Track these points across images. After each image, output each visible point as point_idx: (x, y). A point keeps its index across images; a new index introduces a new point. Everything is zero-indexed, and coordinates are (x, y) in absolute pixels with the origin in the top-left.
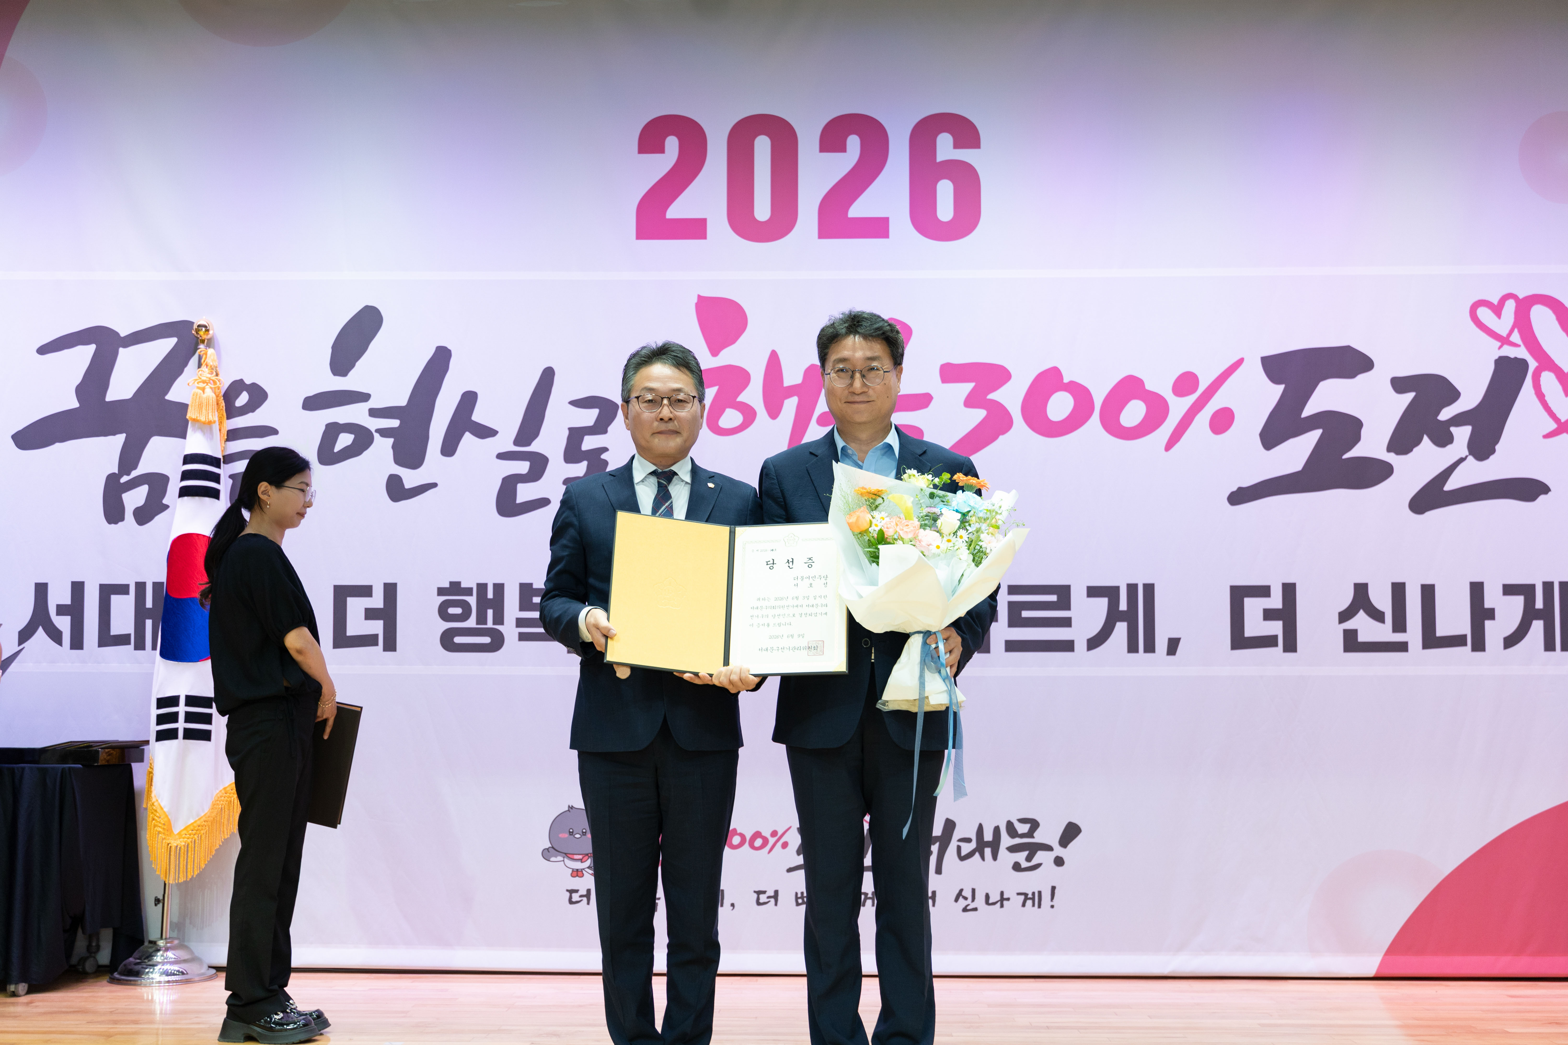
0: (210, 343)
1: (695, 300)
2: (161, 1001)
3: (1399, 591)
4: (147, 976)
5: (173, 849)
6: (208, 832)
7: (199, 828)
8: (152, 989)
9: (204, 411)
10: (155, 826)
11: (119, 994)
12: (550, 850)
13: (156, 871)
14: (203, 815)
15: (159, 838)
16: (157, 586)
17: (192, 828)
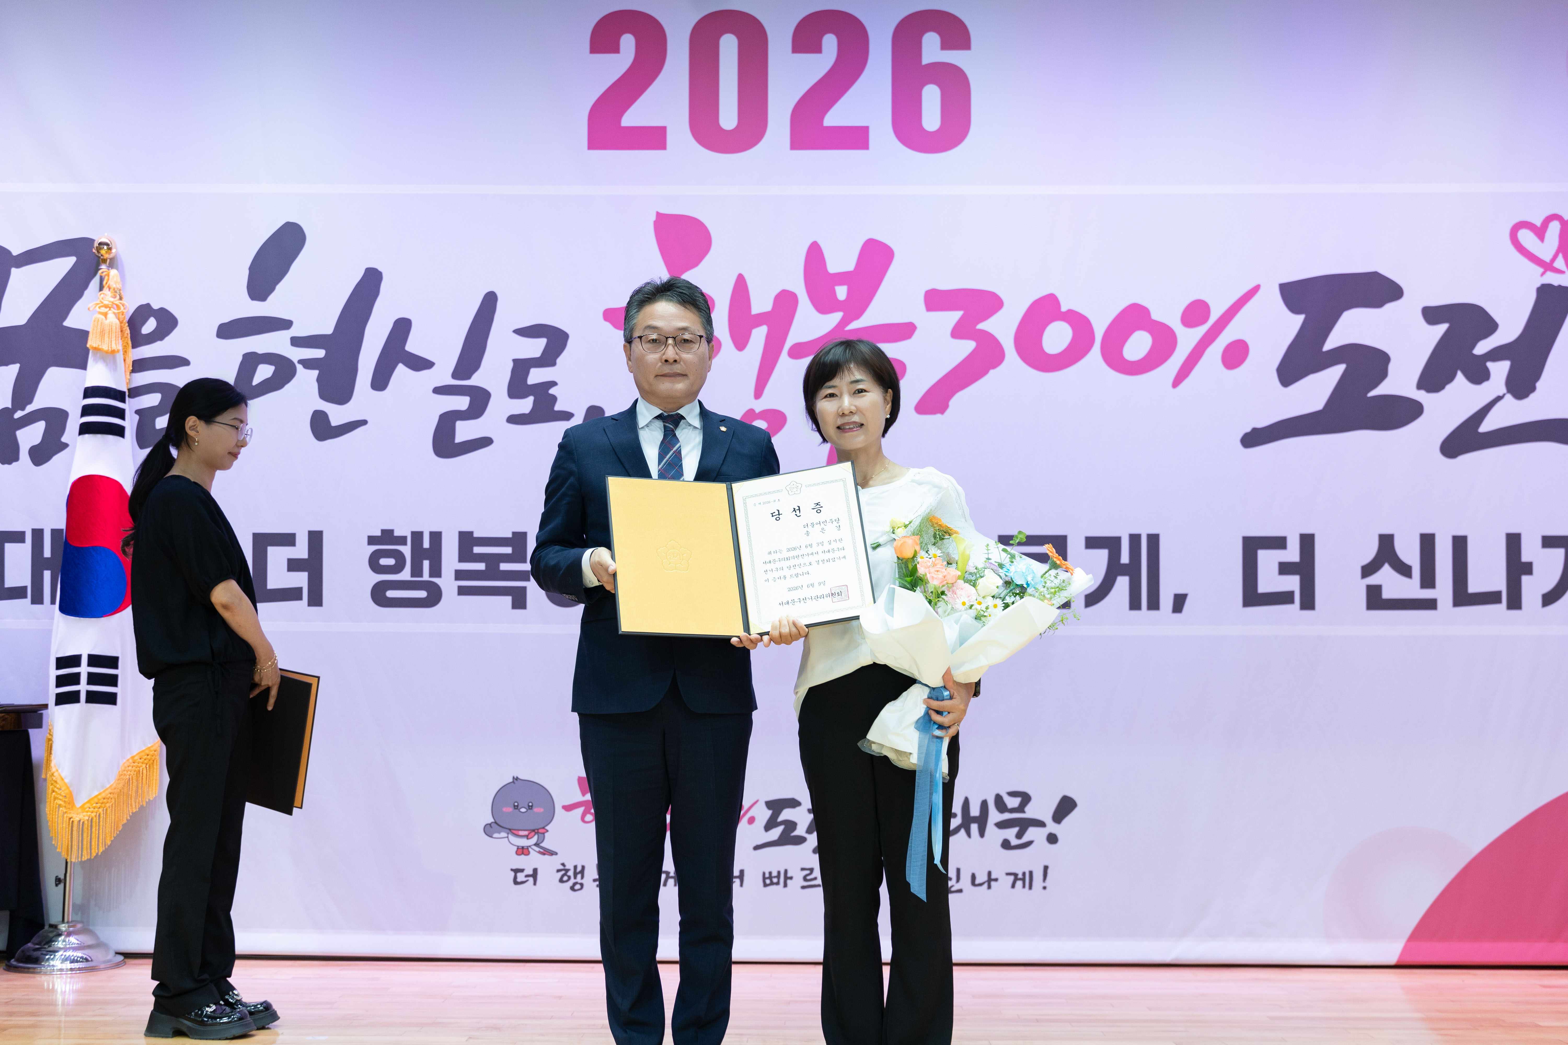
0: (112, 263)
1: (654, 218)
2: (64, 990)
3: (1427, 542)
4: (47, 964)
5: (75, 823)
6: (114, 806)
7: (105, 800)
8: (53, 978)
9: (106, 339)
10: (55, 799)
11: (16, 983)
12: (492, 825)
13: (57, 848)
14: (108, 786)
15: (60, 812)
16: (55, 533)
17: (96, 800)
